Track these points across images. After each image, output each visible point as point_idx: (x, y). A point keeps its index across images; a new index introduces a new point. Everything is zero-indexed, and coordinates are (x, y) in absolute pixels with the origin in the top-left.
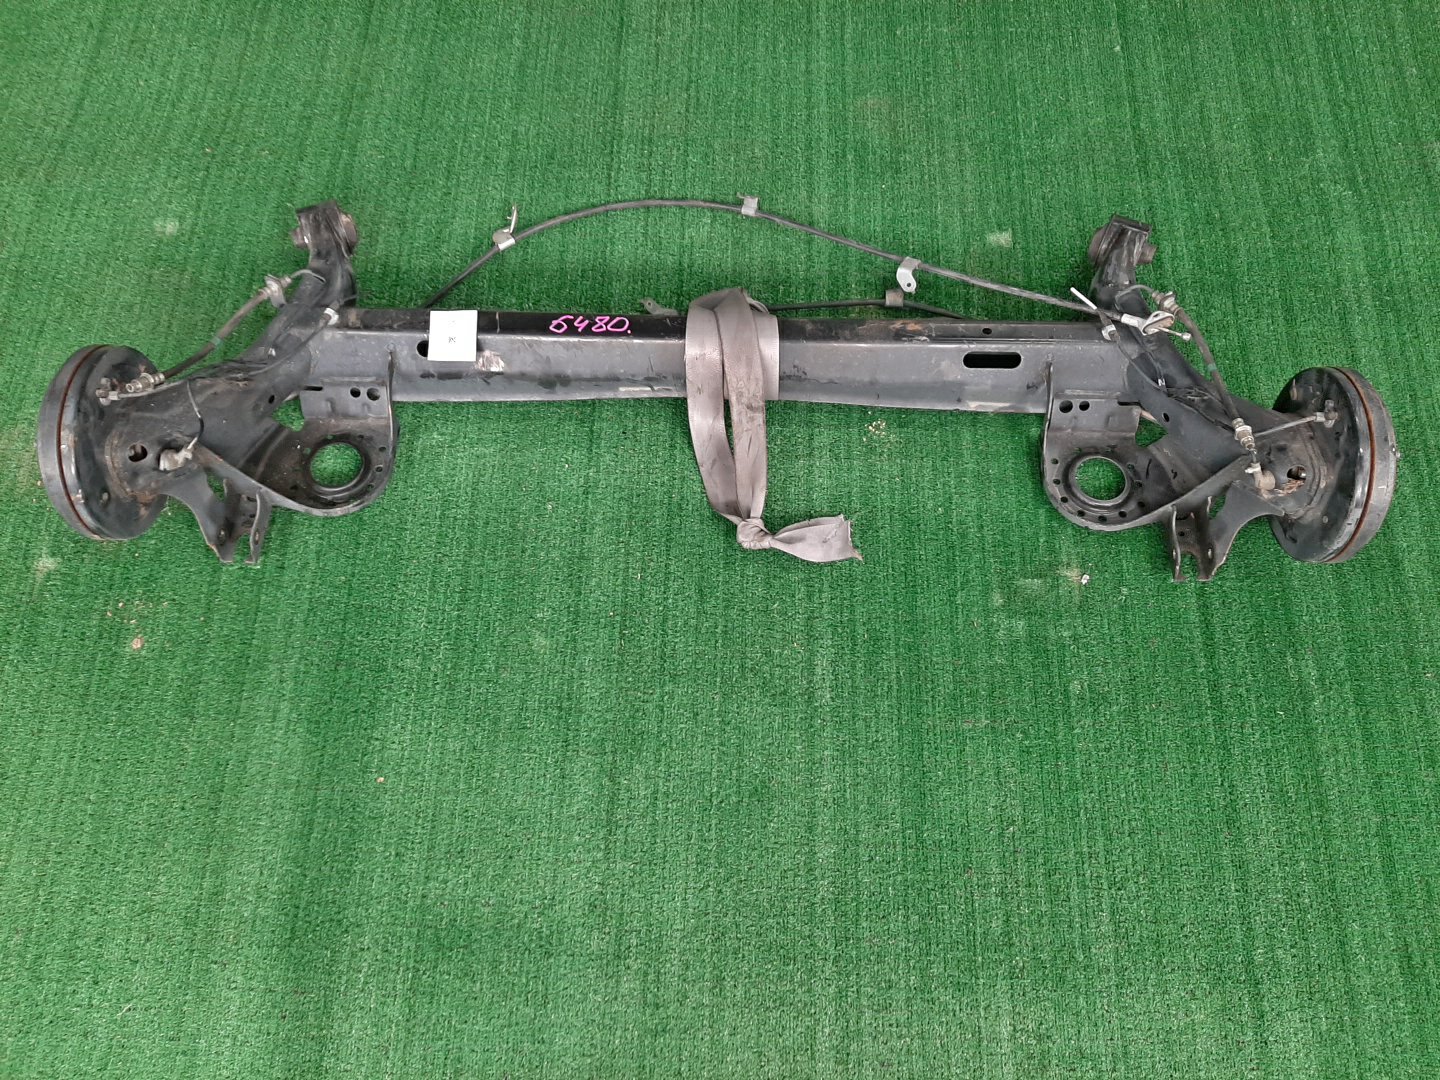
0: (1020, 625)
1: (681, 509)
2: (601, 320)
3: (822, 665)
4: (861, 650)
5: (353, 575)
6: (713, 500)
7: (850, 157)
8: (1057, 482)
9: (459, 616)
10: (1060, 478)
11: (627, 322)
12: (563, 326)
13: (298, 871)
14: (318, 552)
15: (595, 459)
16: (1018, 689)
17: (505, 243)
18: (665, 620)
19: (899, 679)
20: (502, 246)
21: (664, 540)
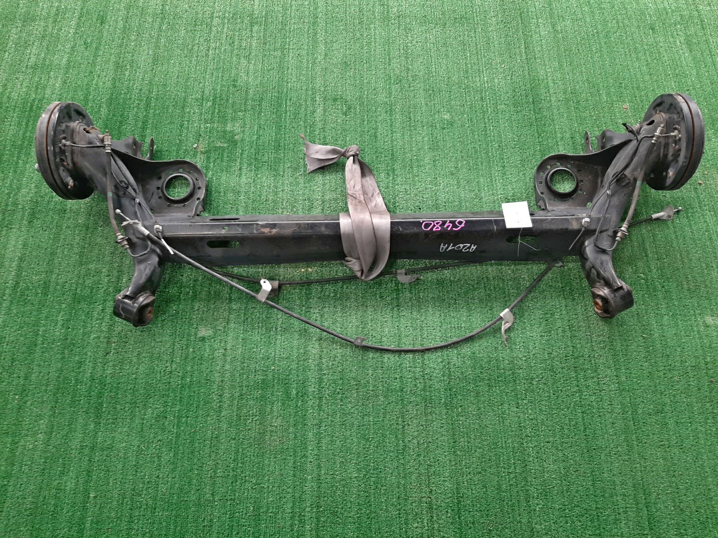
0: (229, 128)
1: (388, 174)
2: (437, 228)
3: (319, 111)
4: (302, 115)
5: (538, 138)
6: (372, 177)
8: (199, 188)
9: (485, 124)
10: (198, 190)
11: (423, 227)
12: (458, 223)
13: (525, 33)
14: (558, 145)
15: (433, 194)
16: (234, 103)
17: (505, 313)
18: (391, 126)
19: (286, 104)
20: (507, 310)
21: (395, 158)
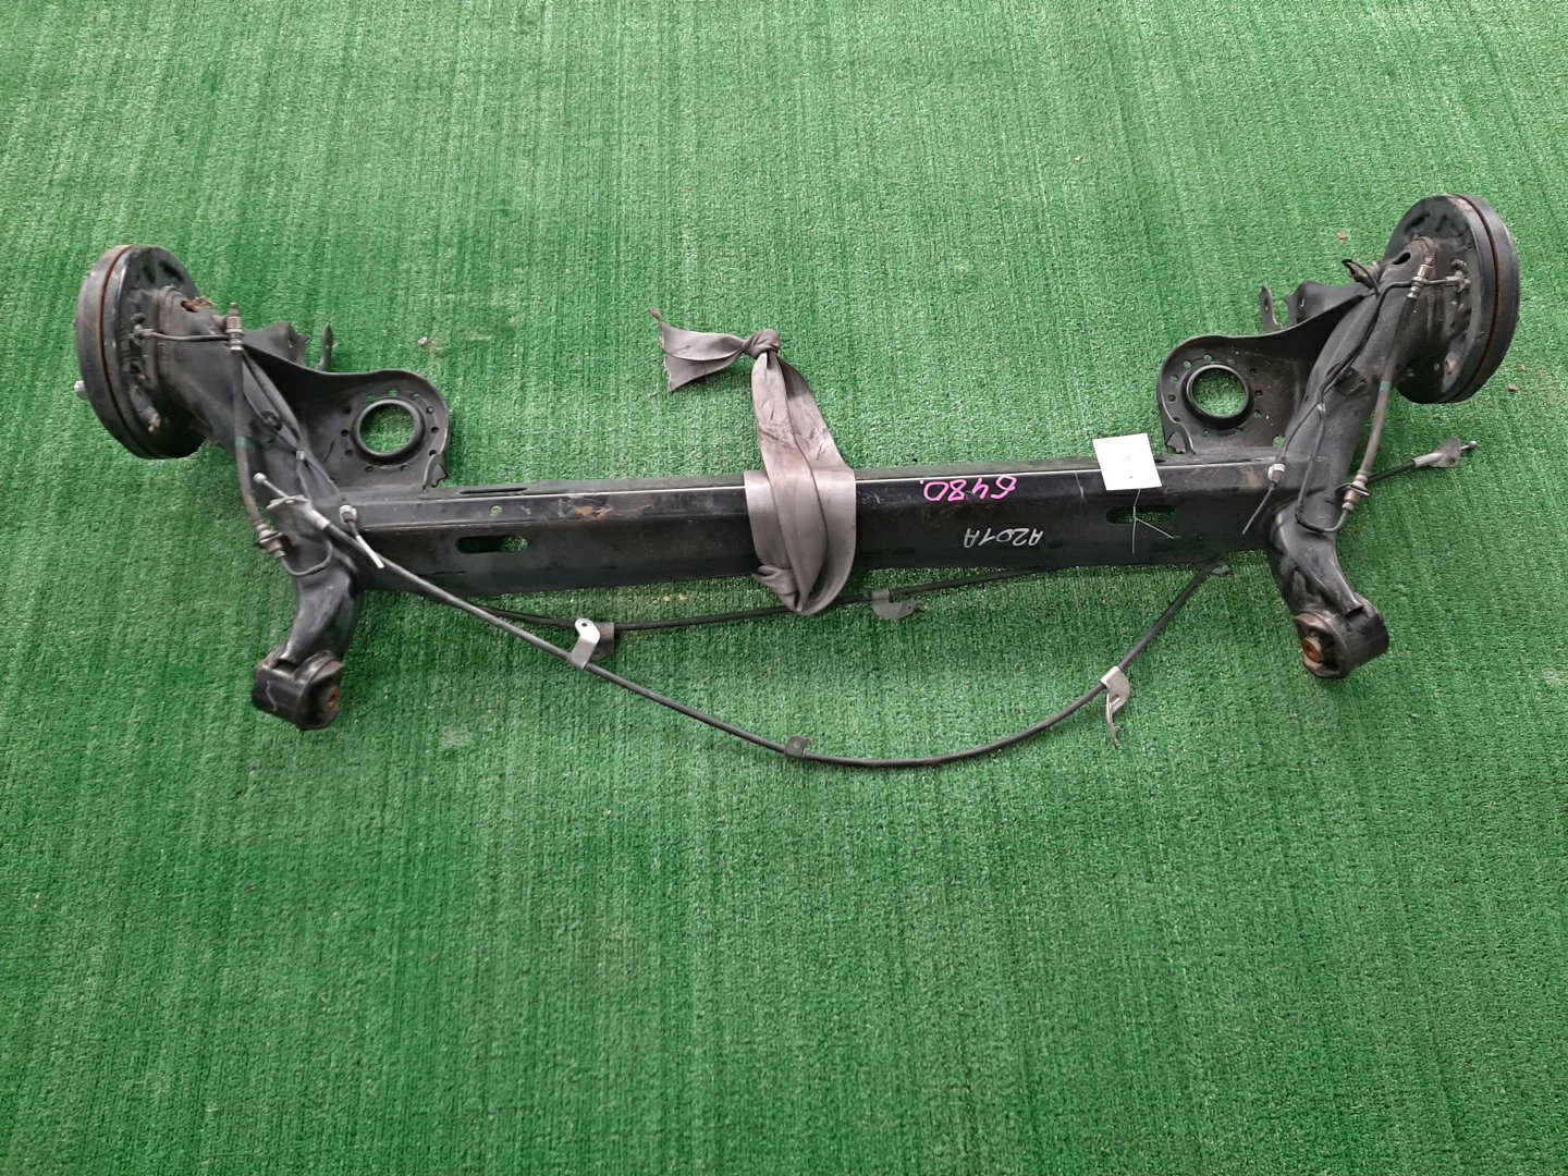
0: (495, 301)
1: (843, 388)
2: (958, 495)
3: (690, 260)
4: (653, 271)
5: (1162, 304)
6: (808, 397)
7: (657, 863)
8: (435, 430)
9: (1047, 279)
10: (432, 435)
11: (926, 494)
12: (1001, 483)
13: (1122, 89)
14: (1204, 318)
15: (943, 429)
16: (504, 249)
17: (1111, 676)
18: (846, 287)
19: (617, 248)
20: (1115, 669)
21: (856, 355)
